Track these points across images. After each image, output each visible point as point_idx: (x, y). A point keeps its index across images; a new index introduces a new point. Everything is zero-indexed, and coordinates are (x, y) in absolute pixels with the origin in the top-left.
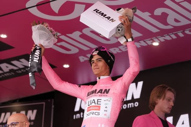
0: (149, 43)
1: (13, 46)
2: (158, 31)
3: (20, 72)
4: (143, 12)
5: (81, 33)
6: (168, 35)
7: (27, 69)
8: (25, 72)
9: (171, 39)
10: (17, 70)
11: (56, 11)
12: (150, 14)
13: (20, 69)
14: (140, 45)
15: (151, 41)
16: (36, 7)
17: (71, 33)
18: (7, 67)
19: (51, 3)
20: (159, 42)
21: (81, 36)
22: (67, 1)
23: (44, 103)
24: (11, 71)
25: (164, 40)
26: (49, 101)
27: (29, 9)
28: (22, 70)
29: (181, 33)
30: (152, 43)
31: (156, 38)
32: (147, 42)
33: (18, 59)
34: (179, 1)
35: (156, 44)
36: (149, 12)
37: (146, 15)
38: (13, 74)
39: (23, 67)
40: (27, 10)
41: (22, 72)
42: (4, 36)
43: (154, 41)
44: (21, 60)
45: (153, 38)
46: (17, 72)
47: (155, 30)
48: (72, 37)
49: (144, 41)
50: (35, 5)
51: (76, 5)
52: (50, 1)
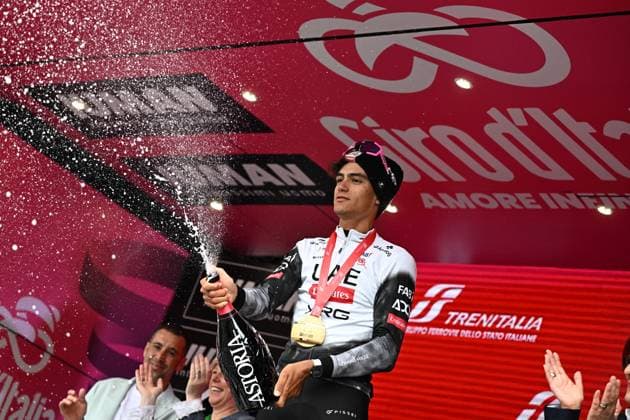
0: (590, 203)
1: (272, 128)
2: (612, 178)
3: (288, 194)
4: (578, 119)
5: (426, 136)
7: (302, 192)
10: (281, 188)
11: (370, 64)
12: (594, 131)
13: (287, 188)
14: (568, 204)
15: (595, 201)
16: (321, 43)
18: (260, 175)
19: (357, 39)
20: (613, 207)
21: (425, 142)
22: (396, 45)
24: (268, 186)
25: (625, 207)
27: (306, 44)
28: (292, 192)
30: (596, 204)
31: (607, 196)
32: (583, 199)
33: (283, 160)
35: (605, 211)
36: (591, 124)
37: (583, 130)
38: (273, 194)
39: (293, 183)
40: (301, 43)
41: (292, 196)
43: (602, 204)
44: (289, 166)
45: (598, 194)
46: (281, 192)
47: (603, 175)
48: (405, 139)
49: (579, 197)
50: (320, 36)
51: (416, 60)
52: (356, 33)
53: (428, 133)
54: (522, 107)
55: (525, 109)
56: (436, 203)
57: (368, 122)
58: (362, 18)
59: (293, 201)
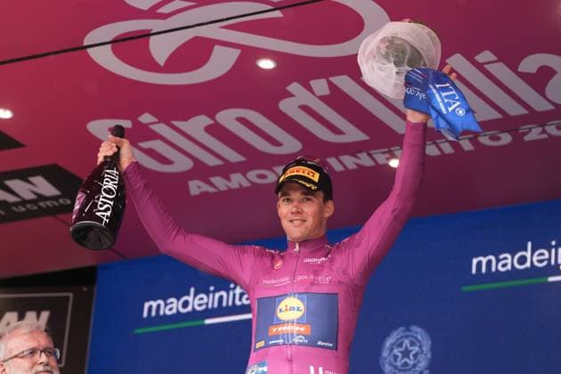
0: (381, 159)
1: (22, 142)
3: (23, 209)
5: (210, 122)
6: (435, 143)
7: (41, 204)
8: (36, 210)
9: (439, 153)
10: (15, 204)
13: (24, 202)
14: (357, 164)
15: (387, 155)
16: (110, 46)
17: (185, 119)
19: (152, 37)
21: (208, 129)
22: (197, 37)
23: (71, 295)
26: (85, 289)
27: (89, 50)
28: (28, 206)
29: (467, 141)
30: (388, 159)
32: (375, 156)
33: (24, 175)
34: (484, 61)
38: (3, 213)
39: (33, 197)
40: (83, 51)
41: (29, 210)
42: (5, 114)
43: (393, 156)
44: (32, 179)
45: (392, 149)
46: (14, 208)
49: (370, 155)
51: (217, 48)
52: (152, 32)
53: (213, 118)
54: (326, 77)
55: (331, 79)
56: (206, 188)
57: (146, 118)
58: (164, 16)
59: (29, 215)
